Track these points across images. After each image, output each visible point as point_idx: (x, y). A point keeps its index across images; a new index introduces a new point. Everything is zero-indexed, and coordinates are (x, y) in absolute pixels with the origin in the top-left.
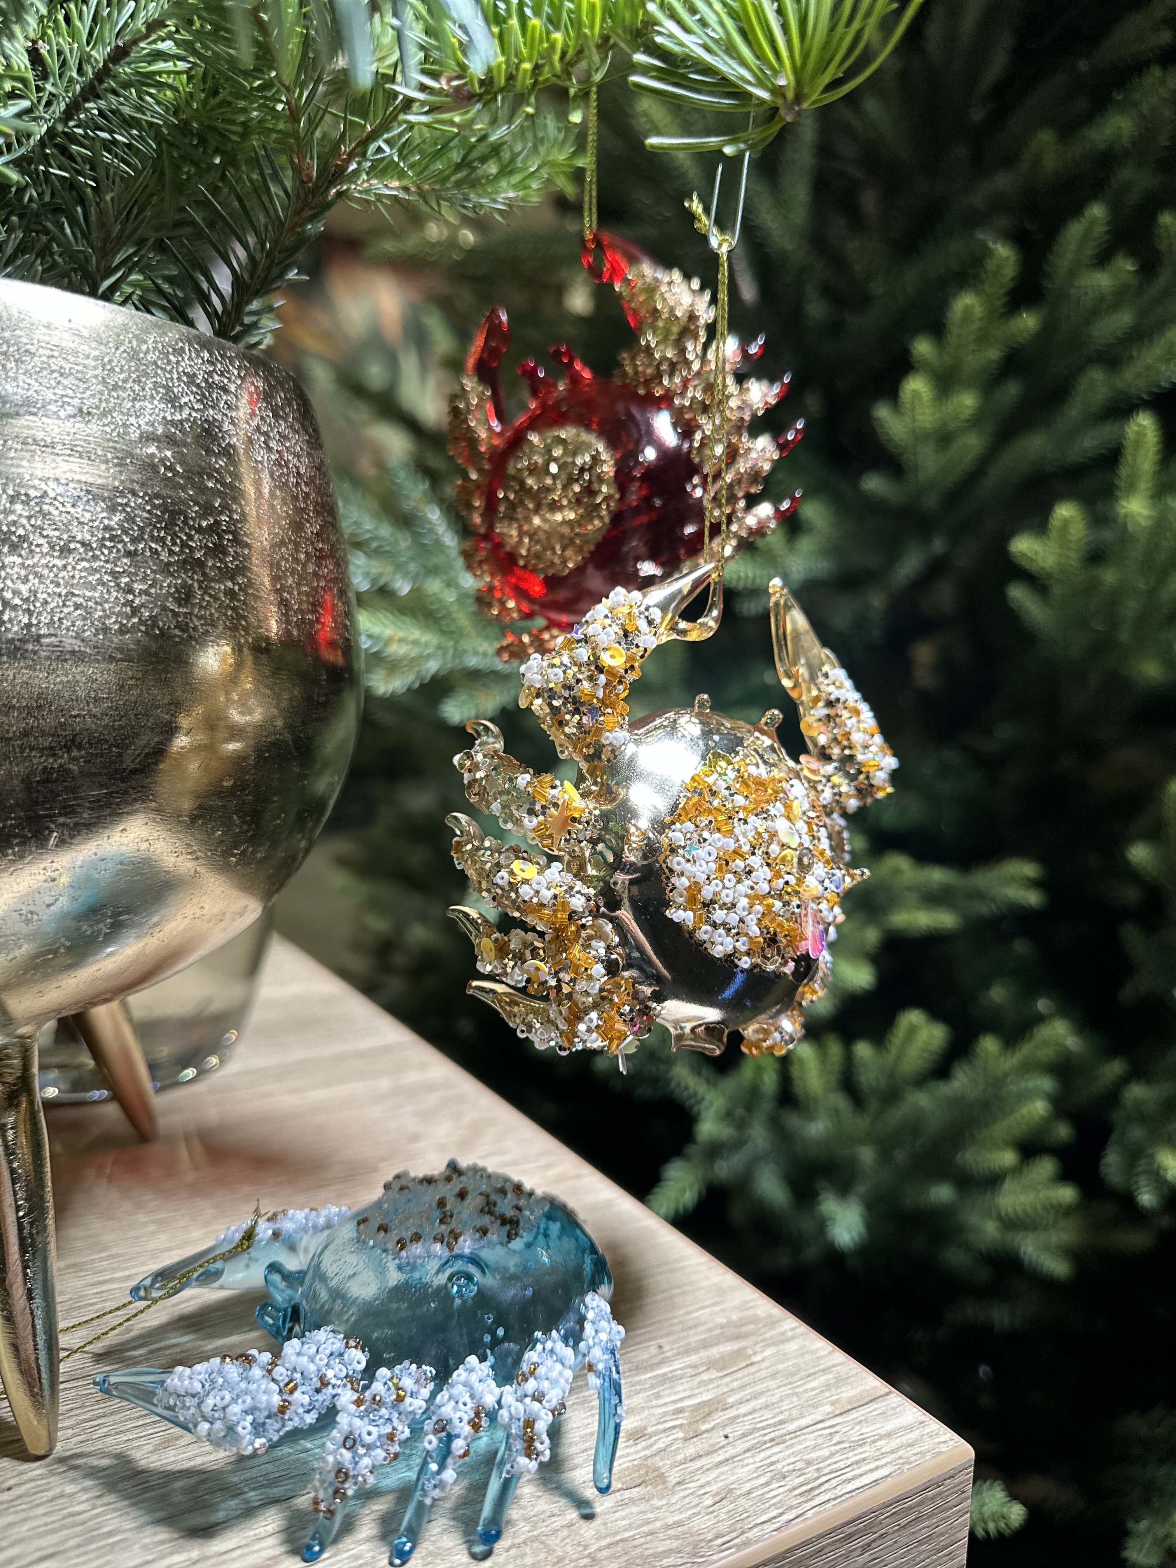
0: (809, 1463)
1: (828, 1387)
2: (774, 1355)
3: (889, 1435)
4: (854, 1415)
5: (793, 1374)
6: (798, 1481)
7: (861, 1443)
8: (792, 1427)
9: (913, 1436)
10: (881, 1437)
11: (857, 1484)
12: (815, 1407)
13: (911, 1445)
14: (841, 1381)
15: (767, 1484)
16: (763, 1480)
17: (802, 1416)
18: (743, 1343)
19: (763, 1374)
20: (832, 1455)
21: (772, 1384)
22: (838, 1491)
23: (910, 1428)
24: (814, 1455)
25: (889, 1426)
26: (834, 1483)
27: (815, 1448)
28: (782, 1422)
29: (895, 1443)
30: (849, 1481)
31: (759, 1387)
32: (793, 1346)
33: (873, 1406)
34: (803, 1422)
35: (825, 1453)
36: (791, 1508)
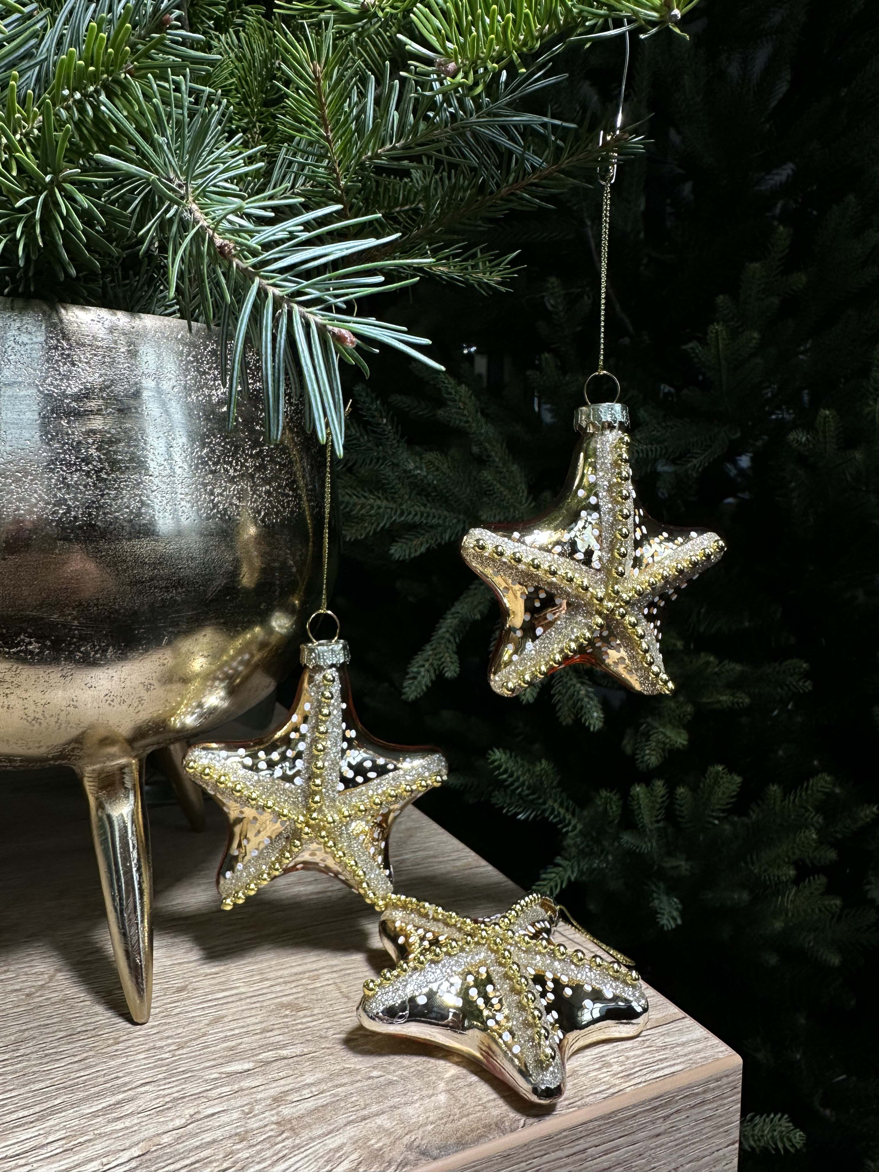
3: (682, 1045)
4: (662, 1029)
7: (664, 1048)
9: (701, 1046)
10: (678, 1046)
13: (699, 1052)
24: (632, 1053)
25: (684, 1039)
26: (644, 1072)
29: (687, 1050)
30: (657, 1071)
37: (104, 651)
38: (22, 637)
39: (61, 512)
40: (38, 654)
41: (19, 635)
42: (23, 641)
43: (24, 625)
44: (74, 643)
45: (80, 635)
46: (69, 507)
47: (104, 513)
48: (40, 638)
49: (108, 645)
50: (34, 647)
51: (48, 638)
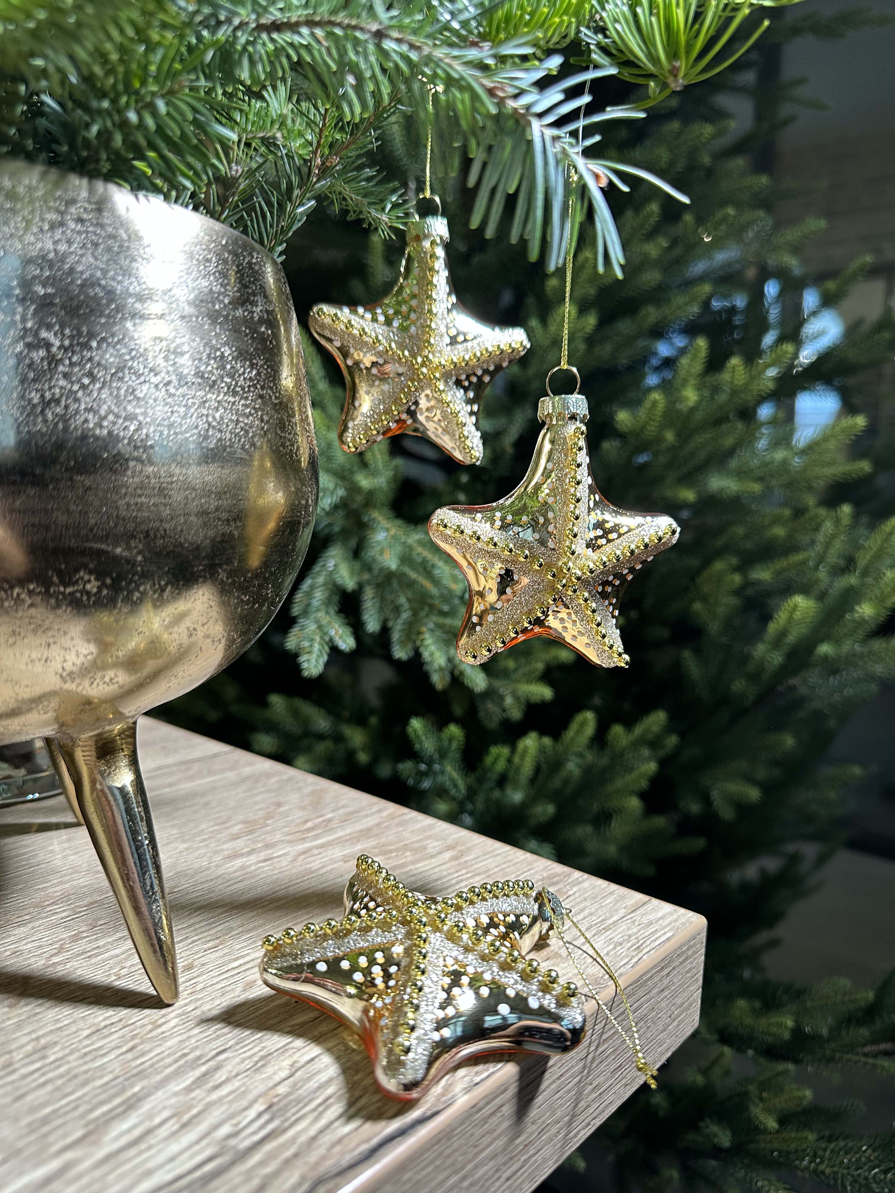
0: (630, 936)
1: (617, 901)
2: (579, 890)
3: (662, 918)
4: (638, 912)
5: (596, 897)
6: (629, 945)
7: (650, 923)
8: (611, 921)
9: (675, 916)
10: (659, 920)
11: (659, 941)
12: (617, 910)
13: (676, 920)
14: (622, 898)
15: (615, 948)
16: (611, 947)
17: (612, 916)
18: (559, 887)
19: (578, 900)
20: (639, 931)
21: (587, 903)
22: (653, 945)
23: (671, 914)
24: (630, 932)
25: (660, 915)
26: (648, 942)
27: (628, 929)
28: (603, 920)
29: (667, 921)
30: (655, 940)
31: (581, 906)
32: (586, 885)
33: (645, 907)
34: (615, 918)
35: (635, 930)
36: (633, 957)
37: (163, 590)
38: (82, 573)
39: (132, 428)
40: (95, 594)
41: (77, 571)
42: (82, 578)
43: (85, 560)
44: (135, 582)
45: (143, 572)
46: (140, 423)
47: (175, 433)
48: (100, 575)
49: (167, 584)
50: (92, 586)
51: (109, 574)
